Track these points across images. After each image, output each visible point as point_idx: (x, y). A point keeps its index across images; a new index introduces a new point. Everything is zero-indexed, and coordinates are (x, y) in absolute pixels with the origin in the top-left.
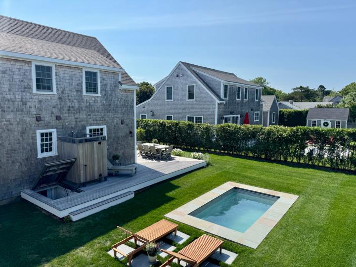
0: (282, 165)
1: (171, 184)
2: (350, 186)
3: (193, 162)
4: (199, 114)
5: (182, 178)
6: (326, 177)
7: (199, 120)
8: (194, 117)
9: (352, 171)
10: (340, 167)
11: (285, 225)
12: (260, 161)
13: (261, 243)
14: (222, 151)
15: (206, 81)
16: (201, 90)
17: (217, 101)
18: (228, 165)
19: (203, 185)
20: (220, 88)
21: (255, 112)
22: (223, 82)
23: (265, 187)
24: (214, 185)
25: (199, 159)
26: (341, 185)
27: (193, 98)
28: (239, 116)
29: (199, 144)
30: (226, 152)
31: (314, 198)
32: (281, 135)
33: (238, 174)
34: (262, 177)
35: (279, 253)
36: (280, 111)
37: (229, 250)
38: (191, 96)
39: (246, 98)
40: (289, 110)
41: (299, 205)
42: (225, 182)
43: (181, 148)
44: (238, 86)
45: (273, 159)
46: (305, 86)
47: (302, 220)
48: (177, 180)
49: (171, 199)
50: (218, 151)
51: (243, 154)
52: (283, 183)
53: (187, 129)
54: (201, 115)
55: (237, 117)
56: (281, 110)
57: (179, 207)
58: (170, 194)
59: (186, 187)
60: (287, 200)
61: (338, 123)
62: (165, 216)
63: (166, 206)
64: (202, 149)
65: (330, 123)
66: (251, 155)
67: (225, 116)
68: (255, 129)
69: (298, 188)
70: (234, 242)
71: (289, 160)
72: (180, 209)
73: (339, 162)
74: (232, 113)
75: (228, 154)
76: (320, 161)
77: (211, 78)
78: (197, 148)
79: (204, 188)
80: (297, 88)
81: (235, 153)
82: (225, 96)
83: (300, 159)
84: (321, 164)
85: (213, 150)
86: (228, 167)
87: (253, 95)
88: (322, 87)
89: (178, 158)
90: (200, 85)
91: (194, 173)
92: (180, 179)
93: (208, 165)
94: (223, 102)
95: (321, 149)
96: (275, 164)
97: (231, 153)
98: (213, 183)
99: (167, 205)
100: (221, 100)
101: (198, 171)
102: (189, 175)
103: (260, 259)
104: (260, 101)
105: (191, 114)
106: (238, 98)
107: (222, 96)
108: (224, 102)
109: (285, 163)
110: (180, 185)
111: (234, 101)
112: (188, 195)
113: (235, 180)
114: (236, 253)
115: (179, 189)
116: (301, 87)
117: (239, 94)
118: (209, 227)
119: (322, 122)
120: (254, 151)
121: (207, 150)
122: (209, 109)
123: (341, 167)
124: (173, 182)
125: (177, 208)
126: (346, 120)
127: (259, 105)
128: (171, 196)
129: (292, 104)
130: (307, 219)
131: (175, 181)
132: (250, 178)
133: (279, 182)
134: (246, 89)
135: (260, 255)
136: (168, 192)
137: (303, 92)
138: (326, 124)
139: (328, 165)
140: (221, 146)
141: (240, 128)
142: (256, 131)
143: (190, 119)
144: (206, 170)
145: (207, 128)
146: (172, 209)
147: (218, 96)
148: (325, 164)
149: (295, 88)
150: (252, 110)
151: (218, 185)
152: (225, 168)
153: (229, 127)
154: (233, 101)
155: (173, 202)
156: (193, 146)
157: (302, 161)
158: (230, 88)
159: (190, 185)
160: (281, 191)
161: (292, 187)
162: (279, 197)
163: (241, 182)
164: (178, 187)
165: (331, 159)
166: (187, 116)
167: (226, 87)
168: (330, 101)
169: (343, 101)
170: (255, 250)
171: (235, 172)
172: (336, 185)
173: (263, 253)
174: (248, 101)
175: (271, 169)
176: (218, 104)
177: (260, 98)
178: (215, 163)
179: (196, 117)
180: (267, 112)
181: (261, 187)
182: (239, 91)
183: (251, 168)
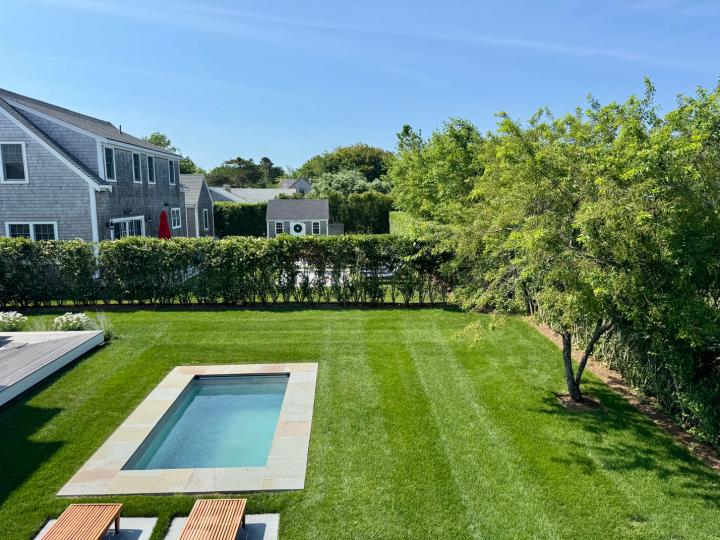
0: (261, 311)
1: (31, 409)
2: (379, 328)
3: (69, 339)
4: (45, 218)
5: (54, 385)
6: (339, 321)
7: (44, 232)
8: (31, 225)
9: (368, 303)
10: (350, 300)
11: (325, 422)
12: (217, 311)
13: (307, 473)
14: (126, 302)
15: (55, 135)
16: (42, 157)
17: (93, 186)
18: (154, 330)
19: (120, 389)
20: (95, 155)
21: (173, 209)
22: (100, 143)
23: (255, 361)
24: (149, 382)
25: (80, 329)
26: (366, 329)
27: (22, 177)
28: (141, 218)
29: (62, 293)
30: (136, 302)
31: (343, 359)
32: (253, 254)
33: (188, 346)
34: (239, 342)
35: (346, 480)
36: (216, 207)
37: (258, 513)
38: (14, 171)
39: (151, 180)
40: (231, 204)
41: (326, 380)
42: (169, 370)
43: (19, 310)
44: (134, 152)
45: (240, 302)
46: (246, 159)
47: (346, 406)
48: (43, 395)
49: (52, 448)
50: (113, 302)
51: (177, 302)
52: (280, 345)
53: (19, 259)
54: (51, 219)
55: (138, 223)
56: (217, 203)
57: (87, 459)
58: (44, 434)
59: (78, 405)
60: (303, 377)
61: (316, 224)
62: (58, 494)
63: (48, 469)
64: (70, 303)
65: (304, 226)
66: (194, 300)
67: (115, 221)
68: (198, 245)
69: (309, 349)
70: (258, 492)
71: (270, 300)
72: (92, 464)
73: (349, 292)
74: (127, 213)
75: (142, 307)
76: (321, 295)
77: (68, 130)
78: (54, 303)
79: (128, 395)
80: (232, 162)
81: (158, 301)
82: (110, 175)
83: (289, 297)
84: (322, 300)
85: (101, 302)
86: (158, 336)
87: (165, 172)
88: (266, 160)
89: (17, 337)
90: (39, 145)
91: (80, 365)
92: (48, 390)
93: (107, 339)
94: (106, 187)
95: (320, 273)
96: (247, 312)
97: (147, 302)
98: (145, 379)
99: (50, 466)
100: (102, 182)
101: (89, 360)
102: (70, 374)
103: (322, 505)
104: (178, 186)
105: (18, 219)
106: (137, 178)
107: (102, 174)
108: (110, 187)
109: (264, 306)
110: (60, 405)
111: (129, 184)
112: (95, 424)
113: (188, 361)
114: (274, 512)
115: (62, 413)
116: (239, 159)
117: (137, 170)
118: (190, 480)
119: (292, 225)
120: (200, 292)
121: (86, 305)
122: (72, 205)
123: (352, 300)
124: (32, 402)
125: (82, 464)
126: (327, 220)
127: (178, 194)
128: (49, 439)
129: (230, 191)
130: (351, 400)
131: (39, 396)
132: (216, 349)
133: (272, 345)
134: (150, 159)
135: (319, 497)
136: (34, 431)
137: (244, 169)
138: (298, 229)
139: (333, 300)
140: (122, 291)
141: (165, 246)
142: (203, 251)
143: (17, 230)
144: (109, 353)
145: (79, 251)
146: (72, 471)
147: (94, 175)
148: (328, 298)
149: (229, 160)
150: (166, 205)
151: (157, 381)
152: (152, 338)
153: (139, 245)
154: (127, 184)
155: (62, 453)
156: (41, 300)
157: (292, 299)
158: (118, 157)
159: (87, 397)
160: (284, 361)
161: (300, 350)
162: (288, 375)
163: (202, 362)
164: (56, 411)
165: (336, 288)
166: (7, 224)
167: (108, 152)
168: (290, 188)
169: (316, 188)
170: (305, 491)
171: (179, 344)
172: (359, 331)
173: (322, 492)
174: (157, 186)
175: (245, 322)
176: (96, 192)
177: (178, 180)
178: (121, 330)
179: (37, 227)
180: (193, 209)
181: (247, 361)
182: (137, 164)
183: (206, 327)
